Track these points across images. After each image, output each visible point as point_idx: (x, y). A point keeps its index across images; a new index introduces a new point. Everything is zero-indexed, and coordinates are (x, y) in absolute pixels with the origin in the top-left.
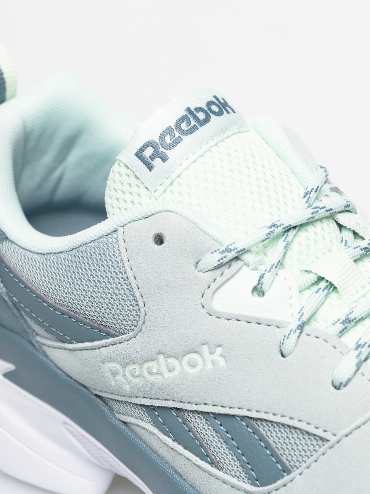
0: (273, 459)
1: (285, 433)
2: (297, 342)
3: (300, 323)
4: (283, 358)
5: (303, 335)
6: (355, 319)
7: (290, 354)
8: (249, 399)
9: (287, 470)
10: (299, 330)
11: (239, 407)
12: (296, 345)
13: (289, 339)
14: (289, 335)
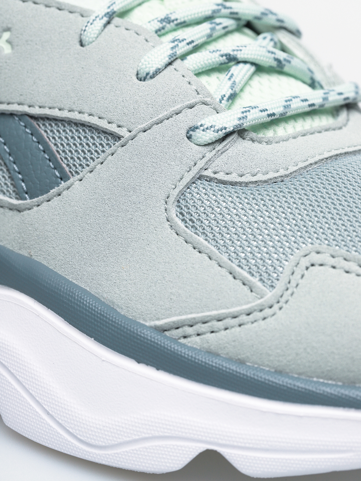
0: (51, 164)
1: (69, 132)
2: (102, 31)
3: (109, 10)
4: (82, 48)
5: (111, 27)
6: (177, 20)
7: (91, 43)
8: (33, 93)
9: (64, 177)
10: (107, 17)
11: (19, 103)
12: (100, 34)
13: (93, 26)
14: (94, 20)
